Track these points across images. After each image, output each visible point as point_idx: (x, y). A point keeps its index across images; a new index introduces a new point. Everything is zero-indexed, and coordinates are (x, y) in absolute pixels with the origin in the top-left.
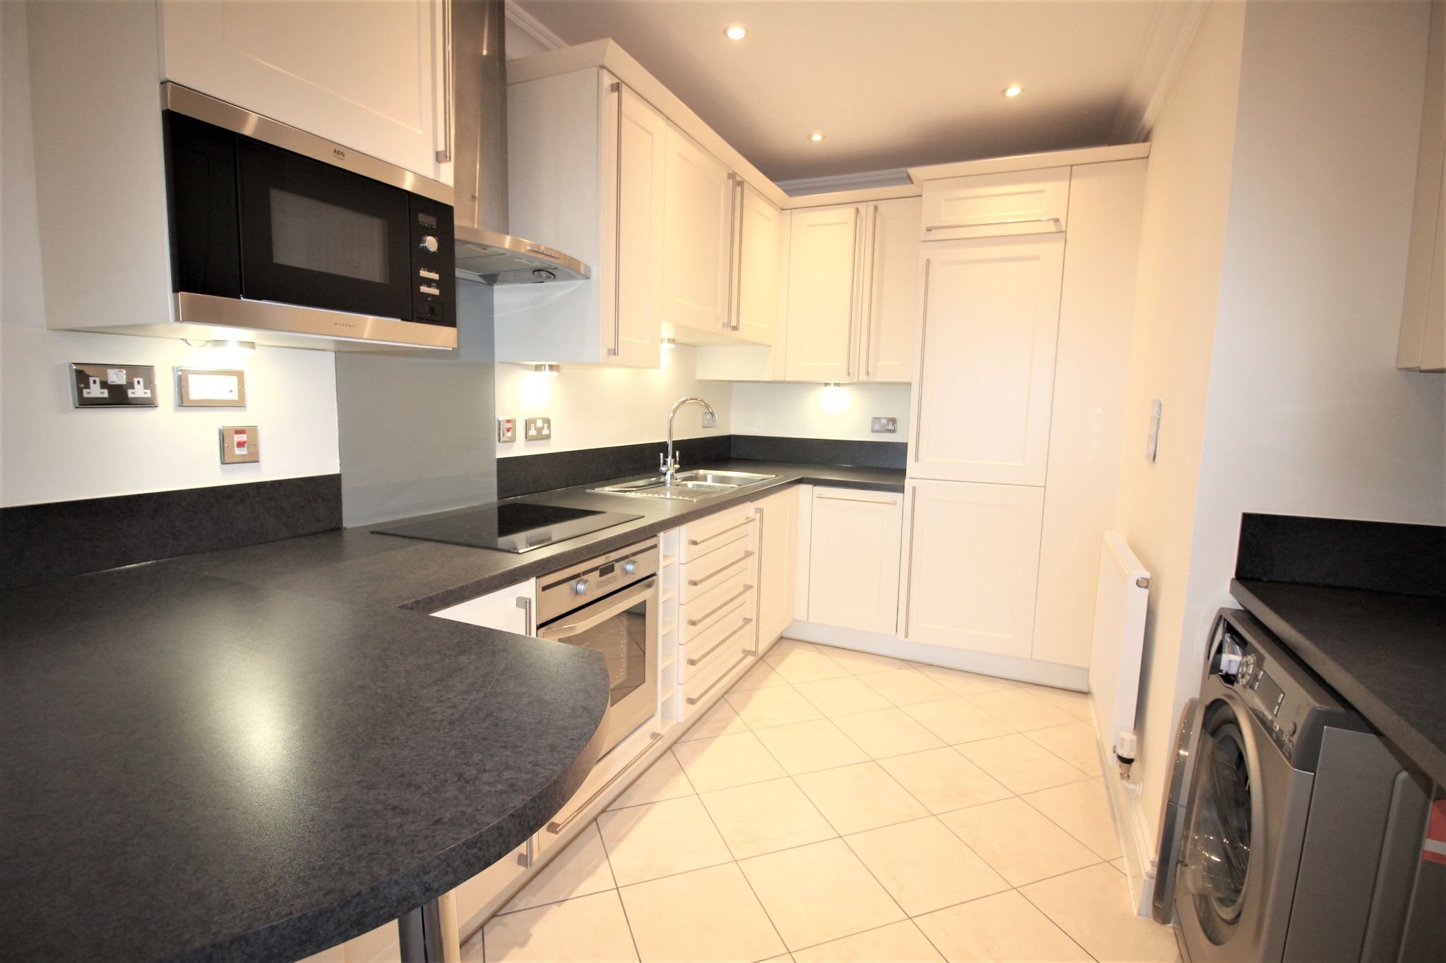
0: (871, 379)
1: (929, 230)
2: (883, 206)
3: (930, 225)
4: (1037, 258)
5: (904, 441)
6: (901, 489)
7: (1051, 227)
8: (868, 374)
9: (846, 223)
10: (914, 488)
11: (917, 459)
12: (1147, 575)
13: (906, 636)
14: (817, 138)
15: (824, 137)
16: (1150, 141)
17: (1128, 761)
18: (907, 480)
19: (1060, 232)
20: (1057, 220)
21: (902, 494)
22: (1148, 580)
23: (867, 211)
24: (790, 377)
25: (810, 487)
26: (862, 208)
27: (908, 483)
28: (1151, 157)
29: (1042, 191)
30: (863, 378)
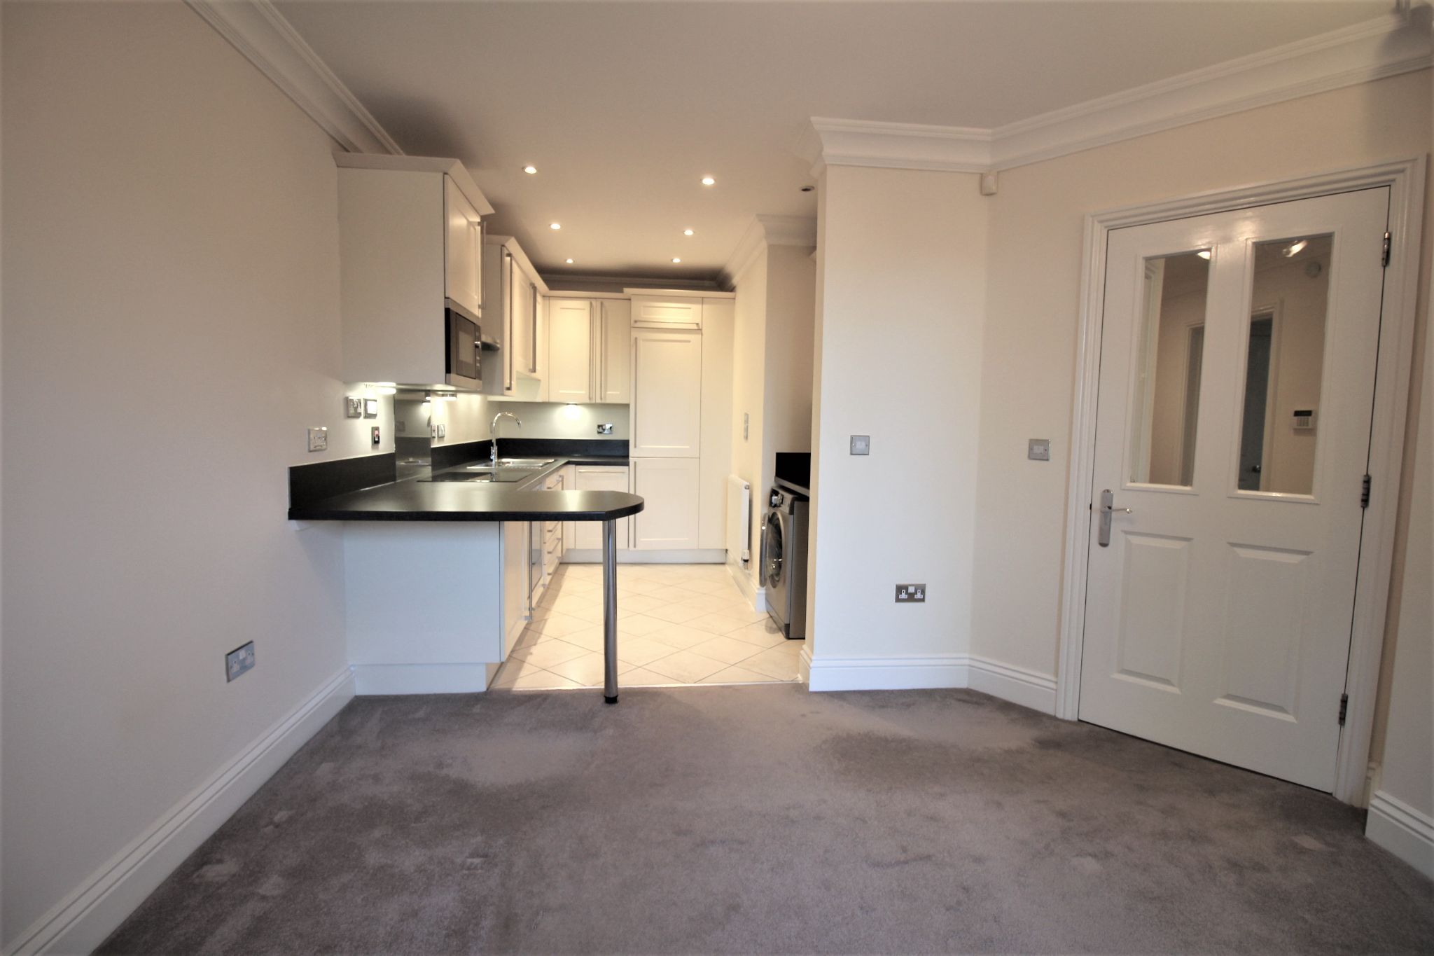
0: (603, 402)
1: (636, 322)
2: (606, 303)
3: (637, 319)
4: (689, 341)
5: (626, 438)
6: (627, 464)
7: (695, 327)
8: (601, 399)
9: (584, 309)
10: (635, 463)
11: (635, 447)
12: (748, 484)
13: (635, 546)
14: (570, 261)
15: (574, 261)
16: (735, 291)
17: (746, 561)
18: (630, 459)
19: (699, 330)
20: (697, 324)
21: (627, 467)
22: (749, 486)
23: (596, 304)
24: (552, 400)
25: (574, 466)
26: (594, 302)
27: (631, 460)
28: (737, 298)
29: (690, 308)
30: (598, 401)
